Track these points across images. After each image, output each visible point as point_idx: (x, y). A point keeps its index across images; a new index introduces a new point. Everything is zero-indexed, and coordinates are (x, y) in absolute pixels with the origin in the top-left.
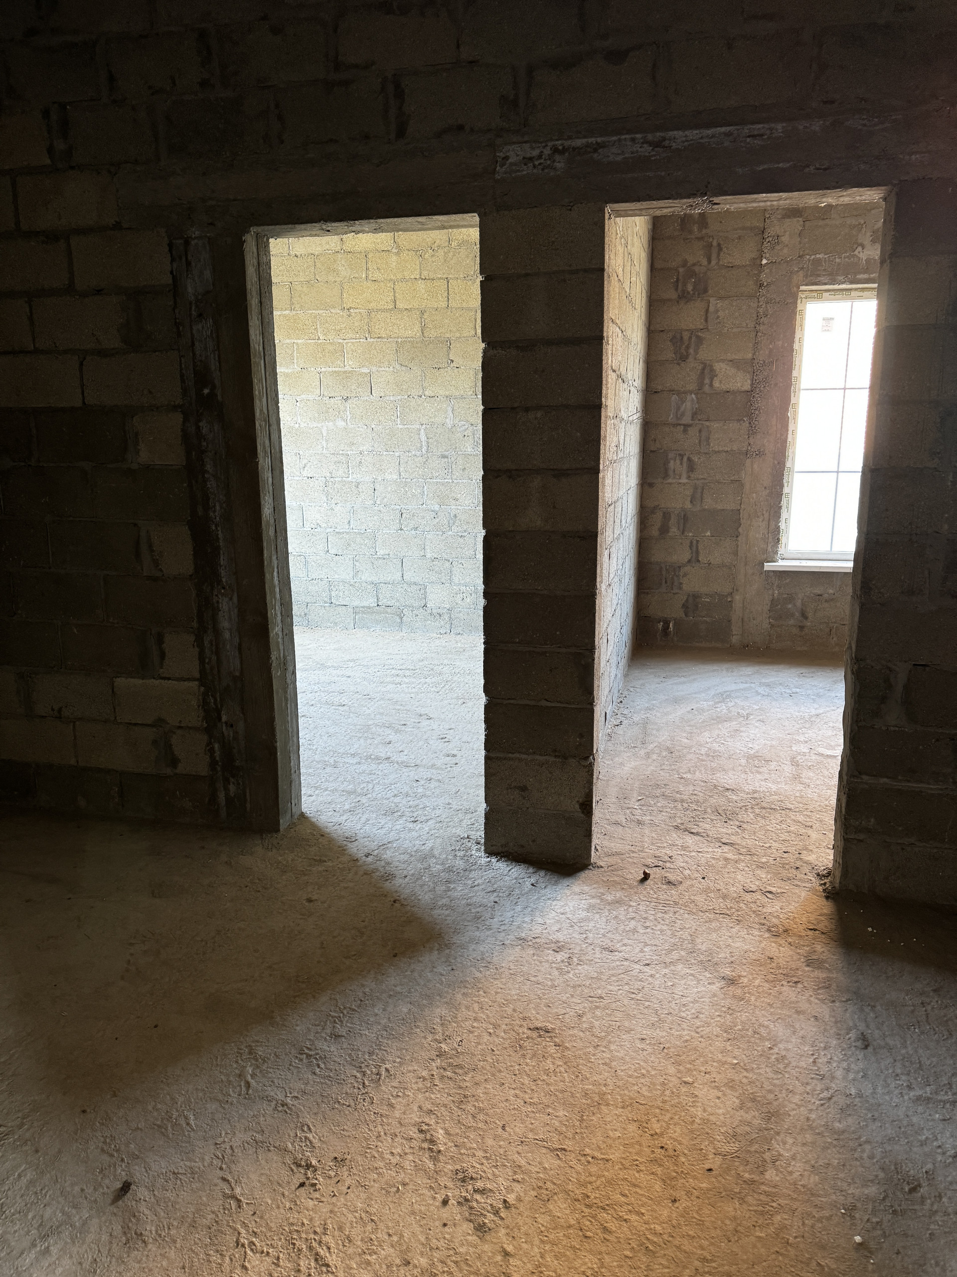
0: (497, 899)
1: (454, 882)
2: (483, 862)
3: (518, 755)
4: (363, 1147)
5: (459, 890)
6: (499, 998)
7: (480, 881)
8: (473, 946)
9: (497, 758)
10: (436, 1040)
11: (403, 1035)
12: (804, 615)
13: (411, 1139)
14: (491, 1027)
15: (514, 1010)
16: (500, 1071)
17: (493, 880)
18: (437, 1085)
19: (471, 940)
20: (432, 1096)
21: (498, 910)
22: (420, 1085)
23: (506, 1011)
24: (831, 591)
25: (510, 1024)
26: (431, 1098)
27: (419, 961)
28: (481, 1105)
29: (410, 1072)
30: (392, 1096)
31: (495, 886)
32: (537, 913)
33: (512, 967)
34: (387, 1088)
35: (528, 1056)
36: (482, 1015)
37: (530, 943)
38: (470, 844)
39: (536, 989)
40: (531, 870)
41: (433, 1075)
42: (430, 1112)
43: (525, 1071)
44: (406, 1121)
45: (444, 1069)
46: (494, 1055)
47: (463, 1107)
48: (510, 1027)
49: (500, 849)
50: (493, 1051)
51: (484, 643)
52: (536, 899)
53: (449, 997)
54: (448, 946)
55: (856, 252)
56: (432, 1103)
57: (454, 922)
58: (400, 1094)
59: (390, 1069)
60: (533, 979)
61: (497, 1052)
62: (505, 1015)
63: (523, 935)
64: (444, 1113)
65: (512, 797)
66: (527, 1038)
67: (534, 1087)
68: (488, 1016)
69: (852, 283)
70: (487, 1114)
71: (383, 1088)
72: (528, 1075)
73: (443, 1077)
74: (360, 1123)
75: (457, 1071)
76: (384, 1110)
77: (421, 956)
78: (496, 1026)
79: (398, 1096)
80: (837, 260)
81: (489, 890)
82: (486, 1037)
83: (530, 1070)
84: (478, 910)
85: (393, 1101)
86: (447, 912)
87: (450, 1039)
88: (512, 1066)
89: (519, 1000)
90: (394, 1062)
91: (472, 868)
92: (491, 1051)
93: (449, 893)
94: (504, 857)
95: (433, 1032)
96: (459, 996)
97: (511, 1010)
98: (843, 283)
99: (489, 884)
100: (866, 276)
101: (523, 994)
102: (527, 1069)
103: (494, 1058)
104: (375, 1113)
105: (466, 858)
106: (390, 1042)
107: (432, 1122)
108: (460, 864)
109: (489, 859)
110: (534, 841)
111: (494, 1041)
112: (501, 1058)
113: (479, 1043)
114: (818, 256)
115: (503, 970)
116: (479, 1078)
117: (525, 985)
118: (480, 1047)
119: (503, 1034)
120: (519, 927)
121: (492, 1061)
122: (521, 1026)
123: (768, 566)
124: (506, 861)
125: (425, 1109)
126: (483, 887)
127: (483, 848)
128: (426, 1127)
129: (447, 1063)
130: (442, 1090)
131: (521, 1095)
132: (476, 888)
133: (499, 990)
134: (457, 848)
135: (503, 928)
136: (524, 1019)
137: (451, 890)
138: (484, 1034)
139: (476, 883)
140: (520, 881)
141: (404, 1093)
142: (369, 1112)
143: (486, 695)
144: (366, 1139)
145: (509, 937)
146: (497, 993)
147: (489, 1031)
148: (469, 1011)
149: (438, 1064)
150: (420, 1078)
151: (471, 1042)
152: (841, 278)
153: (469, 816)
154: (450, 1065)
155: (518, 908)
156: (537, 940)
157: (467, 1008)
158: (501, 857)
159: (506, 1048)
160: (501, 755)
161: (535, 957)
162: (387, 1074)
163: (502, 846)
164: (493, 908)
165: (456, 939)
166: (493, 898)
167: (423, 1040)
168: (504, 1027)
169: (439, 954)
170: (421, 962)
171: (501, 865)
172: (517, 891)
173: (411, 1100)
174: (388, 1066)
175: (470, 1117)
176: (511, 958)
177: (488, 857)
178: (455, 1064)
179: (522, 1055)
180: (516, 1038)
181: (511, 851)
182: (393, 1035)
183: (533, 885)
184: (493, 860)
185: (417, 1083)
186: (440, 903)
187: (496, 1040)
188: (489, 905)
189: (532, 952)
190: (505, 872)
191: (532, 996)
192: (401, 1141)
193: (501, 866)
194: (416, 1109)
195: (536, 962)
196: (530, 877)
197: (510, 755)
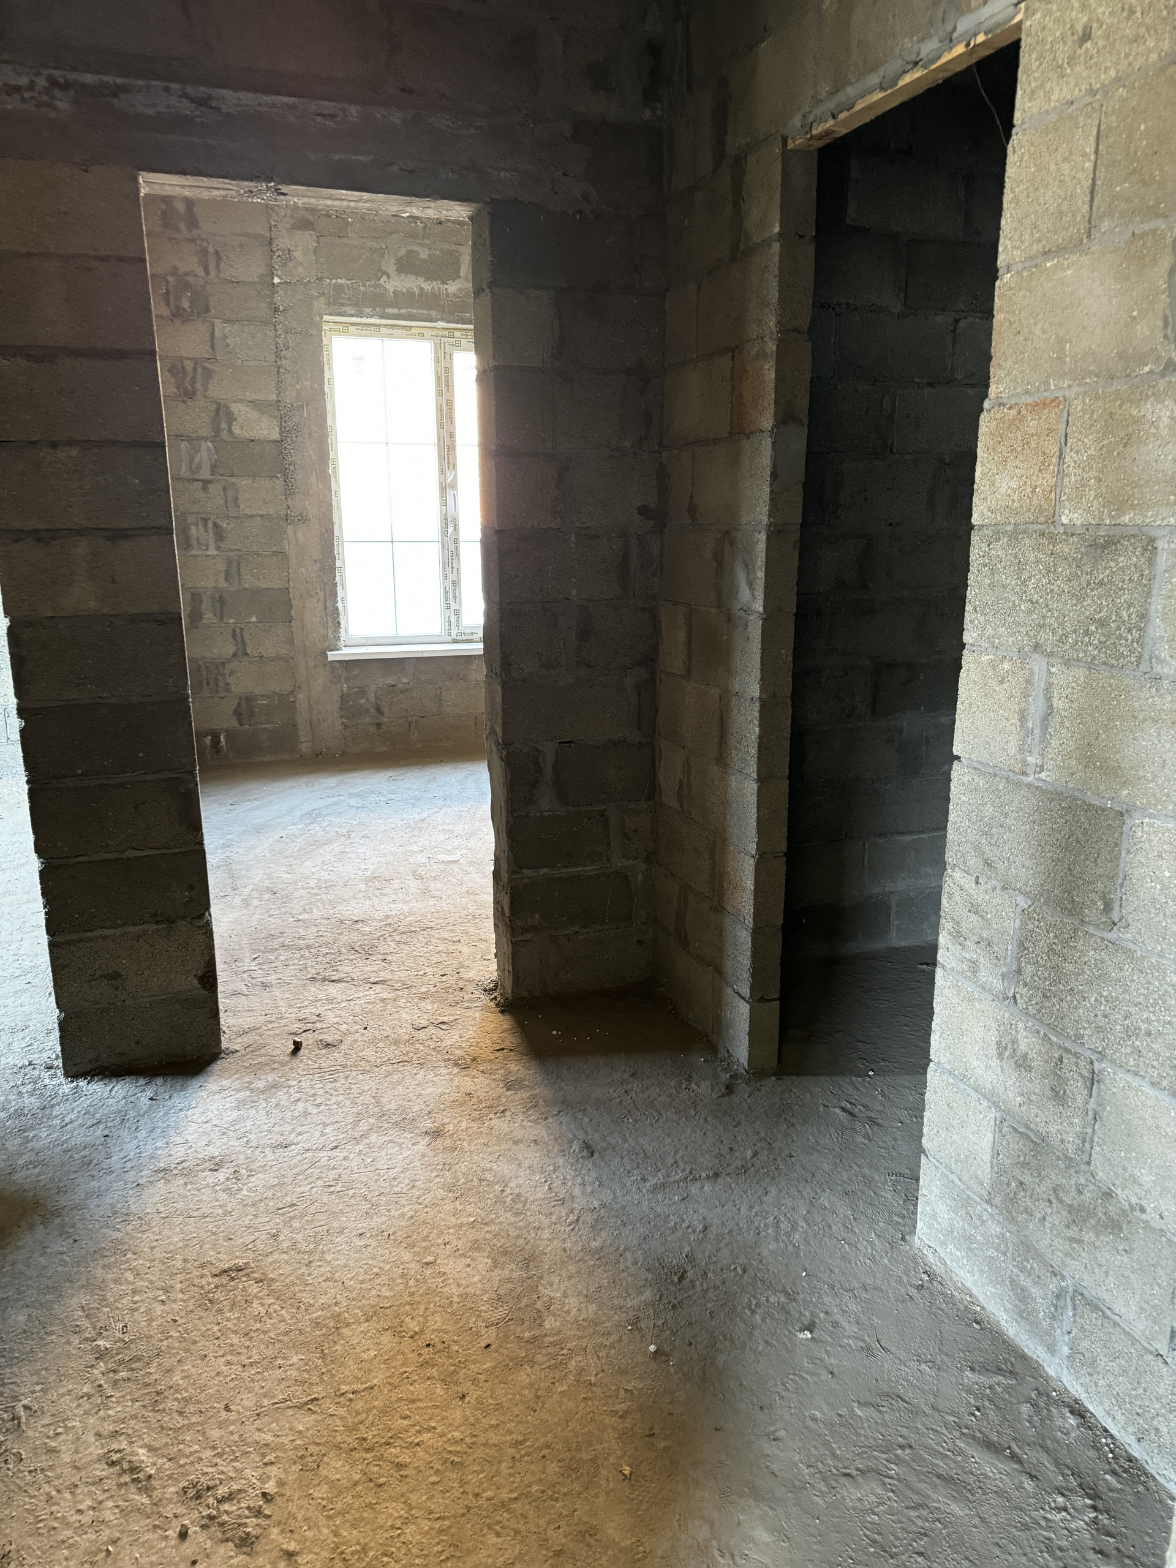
0: (106, 1132)
1: (32, 1128)
2: (67, 1091)
3: (99, 932)
4: (30, 1524)
5: (44, 1136)
6: (158, 1254)
7: (72, 1116)
8: (95, 1202)
9: (70, 943)
10: (87, 1339)
11: (32, 1351)
12: (380, 711)
13: (101, 1480)
14: (161, 1292)
15: (185, 1261)
16: (195, 1342)
17: (92, 1109)
18: (111, 1396)
19: (89, 1195)
20: (110, 1412)
21: (114, 1145)
22: (87, 1406)
23: (174, 1266)
24: (405, 680)
25: (186, 1280)
26: (110, 1416)
27: (18, 1248)
28: (186, 1395)
29: (63, 1395)
30: (49, 1437)
31: (98, 1116)
32: (171, 1133)
33: (162, 1209)
34: (35, 1431)
35: (226, 1309)
36: (141, 1283)
37: (175, 1172)
38: (36, 1073)
39: (205, 1225)
40: (142, 1081)
41: (100, 1386)
42: (115, 1434)
43: (229, 1329)
44: (84, 1461)
45: (114, 1371)
46: (180, 1325)
47: (161, 1407)
48: (187, 1283)
49: (89, 1067)
50: (175, 1321)
51: (28, 782)
52: (163, 1115)
53: (84, 1278)
54: (57, 1213)
55: (382, 281)
56: (114, 1422)
57: (52, 1180)
58: (60, 1430)
59: (30, 1404)
60: (195, 1214)
61: (180, 1321)
62: (175, 1271)
63: (162, 1165)
64: (137, 1427)
65: (98, 992)
66: (216, 1287)
67: (248, 1343)
68: (151, 1282)
69: (381, 317)
70: (198, 1402)
71: (30, 1433)
72: (235, 1332)
73: (116, 1382)
74: (12, 1495)
75: (134, 1366)
76: (44, 1461)
77: (19, 1240)
78: (166, 1290)
79: (57, 1434)
80: (362, 288)
81: (90, 1123)
82: (159, 1309)
83: (235, 1325)
84: (83, 1153)
85: (53, 1444)
86: (37, 1170)
87: (106, 1330)
88: (208, 1330)
89: (187, 1246)
90: (33, 1392)
91: (52, 1102)
92: (172, 1323)
93: (30, 1144)
94: (97, 1075)
95: (77, 1330)
96: (99, 1272)
97: (180, 1262)
98: (371, 316)
99: (87, 1116)
100: (395, 311)
101: (190, 1237)
102: (230, 1325)
103: (180, 1328)
104: (30, 1472)
105: (38, 1092)
106: (15, 1369)
107: (124, 1445)
108: (31, 1102)
109: (74, 1084)
110: (138, 1043)
111: (172, 1309)
112: (190, 1326)
113: (151, 1320)
114: (339, 281)
115: (150, 1216)
116: (168, 1363)
117: (188, 1224)
118: (154, 1324)
119: (180, 1296)
120: (152, 1157)
121: (178, 1334)
122: (202, 1276)
123: (332, 656)
124: (101, 1080)
125: (106, 1433)
126: (80, 1121)
127: (60, 1072)
128: (118, 1455)
129: (115, 1362)
130: (122, 1399)
131: (235, 1359)
132: (69, 1126)
133: (155, 1244)
134: (19, 1083)
135: (129, 1165)
136: (203, 1266)
137: (31, 1141)
138: (154, 1305)
139: (67, 1120)
140: (132, 1099)
141: (66, 1427)
142: (21, 1475)
143: (40, 857)
144: (29, 1511)
145: (143, 1174)
146: (152, 1248)
147: (160, 1298)
148: (121, 1284)
149: (103, 1369)
150: (82, 1397)
151: (139, 1323)
152: (368, 310)
153: (21, 1035)
154: (121, 1363)
155: (142, 1134)
156: (184, 1165)
157: (117, 1281)
158: (93, 1076)
159: (192, 1311)
160: (75, 937)
161: (189, 1187)
162: (28, 1412)
163: (90, 1062)
164: (105, 1144)
165: (63, 1201)
166: (100, 1131)
167: (67, 1348)
168: (178, 1286)
169: (46, 1228)
170: (23, 1247)
171: (95, 1087)
172: (132, 1114)
173: (80, 1431)
174: (25, 1402)
175: (175, 1415)
176: (157, 1198)
177: (73, 1081)
178: (127, 1359)
179: (217, 1311)
180: (201, 1294)
181: (105, 1064)
182: (16, 1358)
183: (151, 1099)
184: (81, 1084)
185: (79, 1405)
186: (21, 1162)
187: (174, 1306)
188: (98, 1142)
189: (182, 1182)
190: (106, 1094)
191: (203, 1235)
192: (86, 1489)
193: (95, 1090)
194: (92, 1439)
195: (192, 1192)
196: (144, 1090)
197: (89, 934)
